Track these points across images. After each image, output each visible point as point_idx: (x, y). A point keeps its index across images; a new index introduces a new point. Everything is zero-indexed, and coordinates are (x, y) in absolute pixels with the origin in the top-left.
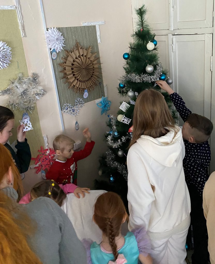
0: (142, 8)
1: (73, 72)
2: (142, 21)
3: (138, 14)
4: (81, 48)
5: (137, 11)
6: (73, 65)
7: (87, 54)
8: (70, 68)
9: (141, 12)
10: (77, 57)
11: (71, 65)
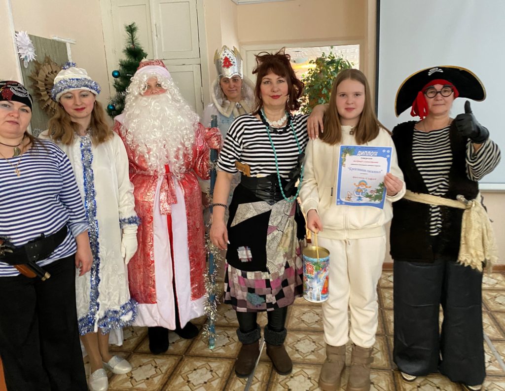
0: (132, 25)
1: (47, 89)
3: (128, 31)
5: (127, 28)
9: (131, 30)
11: (44, 80)
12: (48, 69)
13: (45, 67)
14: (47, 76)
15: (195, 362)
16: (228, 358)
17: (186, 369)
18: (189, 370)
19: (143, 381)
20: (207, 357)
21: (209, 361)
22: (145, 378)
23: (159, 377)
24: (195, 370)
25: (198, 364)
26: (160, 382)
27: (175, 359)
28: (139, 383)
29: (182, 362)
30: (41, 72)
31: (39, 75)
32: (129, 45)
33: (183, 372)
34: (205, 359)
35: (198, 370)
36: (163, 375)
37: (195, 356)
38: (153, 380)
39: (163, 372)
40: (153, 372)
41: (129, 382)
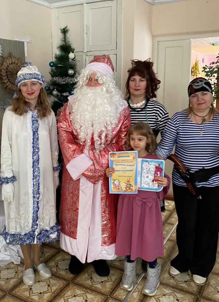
0: (66, 28)
1: (7, 75)
2: (65, 38)
3: (62, 32)
4: (13, 58)
5: (61, 30)
6: (7, 69)
7: (18, 62)
8: (5, 71)
9: (65, 31)
10: (10, 63)
11: (6, 69)
12: (9, 61)
13: (7, 60)
14: (8, 66)
15: (76, 290)
16: (102, 294)
17: (69, 293)
18: (70, 294)
19: (37, 294)
20: (86, 288)
21: (87, 292)
22: (39, 292)
23: (49, 294)
24: (75, 296)
25: (78, 292)
26: (48, 298)
27: (63, 283)
28: (35, 294)
29: (67, 287)
30: (5, 63)
31: (3, 66)
32: (63, 43)
33: (66, 296)
34: (84, 290)
35: (77, 297)
36: (51, 293)
37: (78, 284)
38: (44, 295)
39: (53, 291)
40: (45, 289)
41: (28, 292)
